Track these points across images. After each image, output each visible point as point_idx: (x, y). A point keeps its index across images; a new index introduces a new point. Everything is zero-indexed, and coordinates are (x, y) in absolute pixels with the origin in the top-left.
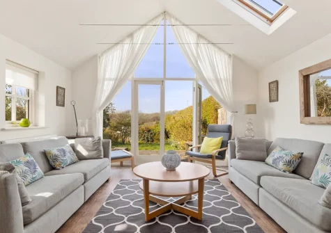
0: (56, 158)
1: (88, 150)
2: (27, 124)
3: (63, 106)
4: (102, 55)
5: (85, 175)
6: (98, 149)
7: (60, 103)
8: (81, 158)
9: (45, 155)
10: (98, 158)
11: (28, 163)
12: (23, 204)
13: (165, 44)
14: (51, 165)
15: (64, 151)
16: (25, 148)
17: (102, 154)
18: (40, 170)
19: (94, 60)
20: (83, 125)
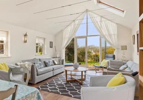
0: (47, 63)
1: (57, 62)
2: (41, 54)
3: (52, 47)
4: (64, 29)
5: (53, 69)
6: (60, 62)
7: (51, 47)
8: (55, 64)
9: (44, 62)
10: (60, 64)
11: (40, 64)
12: (37, 71)
13: (87, 23)
14: (46, 65)
15: (50, 62)
16: (40, 60)
17: (61, 63)
18: (42, 66)
19: (62, 31)
20: (58, 54)
